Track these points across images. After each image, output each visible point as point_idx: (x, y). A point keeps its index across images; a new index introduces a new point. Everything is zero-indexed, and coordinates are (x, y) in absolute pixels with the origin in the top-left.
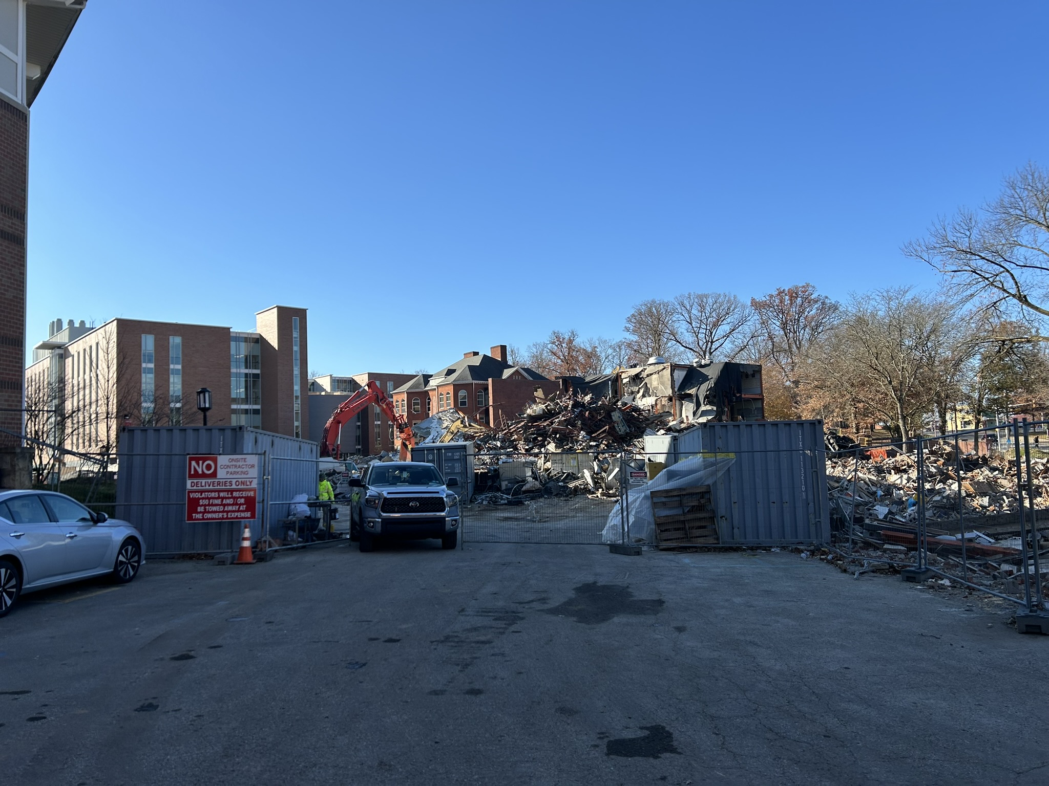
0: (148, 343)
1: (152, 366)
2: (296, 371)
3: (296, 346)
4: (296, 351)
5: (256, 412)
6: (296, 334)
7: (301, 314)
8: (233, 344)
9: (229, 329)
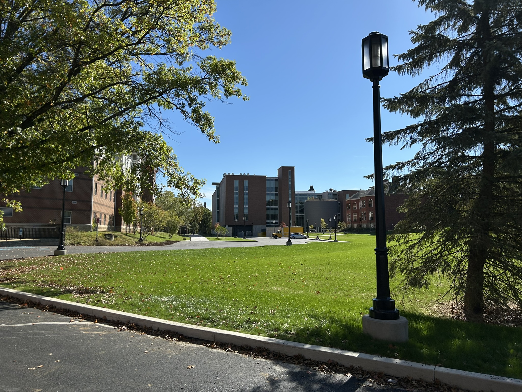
0: (237, 183)
1: (237, 192)
2: (290, 192)
3: (290, 182)
4: (290, 184)
5: (277, 209)
6: (290, 177)
7: (292, 169)
8: (267, 182)
9: (266, 176)
